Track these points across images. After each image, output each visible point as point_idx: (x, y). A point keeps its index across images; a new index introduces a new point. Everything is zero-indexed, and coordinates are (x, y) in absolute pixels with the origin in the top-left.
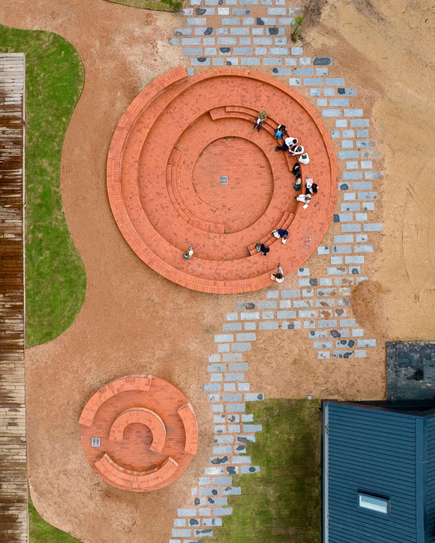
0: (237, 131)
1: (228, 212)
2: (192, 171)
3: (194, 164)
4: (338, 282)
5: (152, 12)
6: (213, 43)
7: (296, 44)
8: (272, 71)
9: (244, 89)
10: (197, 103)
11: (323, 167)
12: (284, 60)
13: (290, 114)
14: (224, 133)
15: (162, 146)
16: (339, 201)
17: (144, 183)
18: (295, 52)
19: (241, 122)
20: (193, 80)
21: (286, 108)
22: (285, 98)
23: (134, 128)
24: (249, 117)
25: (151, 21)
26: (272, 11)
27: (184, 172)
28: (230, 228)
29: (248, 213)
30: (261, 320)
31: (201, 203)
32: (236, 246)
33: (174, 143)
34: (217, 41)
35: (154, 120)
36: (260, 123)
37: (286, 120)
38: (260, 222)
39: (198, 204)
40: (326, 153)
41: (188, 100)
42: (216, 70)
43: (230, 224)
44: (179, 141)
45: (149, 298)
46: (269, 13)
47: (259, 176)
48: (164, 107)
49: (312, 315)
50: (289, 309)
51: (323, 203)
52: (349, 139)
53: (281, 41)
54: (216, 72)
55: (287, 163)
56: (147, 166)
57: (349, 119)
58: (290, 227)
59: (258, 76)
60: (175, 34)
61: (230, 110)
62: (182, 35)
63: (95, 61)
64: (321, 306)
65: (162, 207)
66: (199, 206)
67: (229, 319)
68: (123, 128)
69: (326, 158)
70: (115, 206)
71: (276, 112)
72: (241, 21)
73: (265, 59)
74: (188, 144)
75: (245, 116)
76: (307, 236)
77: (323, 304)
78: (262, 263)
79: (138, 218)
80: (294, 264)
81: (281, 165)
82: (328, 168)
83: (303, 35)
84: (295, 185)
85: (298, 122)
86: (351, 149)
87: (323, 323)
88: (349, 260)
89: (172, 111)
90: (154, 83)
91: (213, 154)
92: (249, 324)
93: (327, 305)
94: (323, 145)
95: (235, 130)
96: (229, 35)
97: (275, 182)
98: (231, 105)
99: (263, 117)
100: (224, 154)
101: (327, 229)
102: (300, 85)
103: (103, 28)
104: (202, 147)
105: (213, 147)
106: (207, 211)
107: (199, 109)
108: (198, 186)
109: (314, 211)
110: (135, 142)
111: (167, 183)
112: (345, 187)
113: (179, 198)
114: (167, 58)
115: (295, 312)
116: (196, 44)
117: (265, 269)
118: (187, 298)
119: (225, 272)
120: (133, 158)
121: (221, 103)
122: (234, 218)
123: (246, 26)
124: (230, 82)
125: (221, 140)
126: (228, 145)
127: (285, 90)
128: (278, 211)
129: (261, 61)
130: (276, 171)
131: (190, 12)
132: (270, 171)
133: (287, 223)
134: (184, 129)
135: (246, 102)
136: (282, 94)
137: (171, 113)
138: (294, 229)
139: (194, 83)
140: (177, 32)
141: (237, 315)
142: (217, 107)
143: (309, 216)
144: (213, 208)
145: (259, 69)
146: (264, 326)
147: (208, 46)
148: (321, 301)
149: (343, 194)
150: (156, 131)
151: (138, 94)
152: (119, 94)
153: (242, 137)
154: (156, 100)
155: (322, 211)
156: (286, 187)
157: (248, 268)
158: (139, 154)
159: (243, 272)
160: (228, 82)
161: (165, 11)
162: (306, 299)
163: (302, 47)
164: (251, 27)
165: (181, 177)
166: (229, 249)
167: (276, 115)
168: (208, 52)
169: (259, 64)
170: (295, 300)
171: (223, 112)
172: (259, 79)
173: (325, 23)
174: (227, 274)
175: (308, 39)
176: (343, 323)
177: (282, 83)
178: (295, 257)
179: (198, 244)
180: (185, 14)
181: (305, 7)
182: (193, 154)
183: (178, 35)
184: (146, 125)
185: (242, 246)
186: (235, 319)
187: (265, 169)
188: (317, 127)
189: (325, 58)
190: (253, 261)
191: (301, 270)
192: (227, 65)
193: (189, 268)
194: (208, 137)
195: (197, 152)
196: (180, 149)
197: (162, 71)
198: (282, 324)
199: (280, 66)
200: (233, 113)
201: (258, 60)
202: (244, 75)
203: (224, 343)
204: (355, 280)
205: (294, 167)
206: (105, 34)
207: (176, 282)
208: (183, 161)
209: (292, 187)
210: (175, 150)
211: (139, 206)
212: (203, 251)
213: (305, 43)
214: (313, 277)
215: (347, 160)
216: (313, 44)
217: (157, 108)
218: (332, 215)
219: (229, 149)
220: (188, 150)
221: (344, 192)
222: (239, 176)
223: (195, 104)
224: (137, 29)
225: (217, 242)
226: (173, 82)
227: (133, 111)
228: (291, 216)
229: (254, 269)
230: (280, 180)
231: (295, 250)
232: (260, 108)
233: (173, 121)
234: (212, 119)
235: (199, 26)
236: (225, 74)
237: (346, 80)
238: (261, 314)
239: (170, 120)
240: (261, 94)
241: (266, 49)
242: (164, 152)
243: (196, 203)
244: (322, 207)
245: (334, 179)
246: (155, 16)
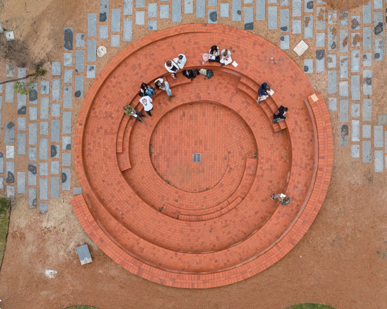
0: (143, 141)
1: (232, 154)
2: (186, 193)
3: (178, 190)
4: (321, 25)
5: (11, 231)
6: (46, 165)
7: (48, 70)
8: (79, 98)
9: (98, 131)
10: (112, 185)
11: (189, 41)
12: (66, 84)
13: (128, 79)
14: (146, 156)
15: (158, 224)
16: (228, 23)
17: (199, 246)
18: (57, 71)
19: (134, 136)
20: (87, 188)
21: (120, 83)
22: (109, 84)
23: (138, 255)
24: (129, 126)
25: (20, 233)
26: (9, 97)
27: (187, 201)
28: (250, 152)
29: (234, 132)
30: (360, 118)
31: (221, 184)
32: (272, 145)
33: (155, 211)
34: (44, 160)
35: (130, 233)
36: (137, 114)
37: (134, 84)
38: (247, 117)
39: (222, 186)
40: (174, 38)
41: (109, 194)
42: (76, 162)
43: (246, 152)
44: (152, 206)
45: (331, 244)
46: (12, 101)
47: (194, 118)
48: (116, 221)
49: (357, 56)
50: (350, 83)
51: (231, 42)
52: (159, 10)
53: (45, 87)
54: (78, 162)
55: (181, 85)
56: (180, 242)
57: (136, 9)
58: (257, 81)
59: (83, 114)
60: (35, 207)
61: (121, 148)
62: (36, 199)
63: (63, 295)
64: (347, 46)
65: (225, 227)
66: (224, 186)
67: (357, 155)
68: (140, 269)
69: (179, 37)
70: (227, 281)
71: (125, 94)
72: (21, 132)
73: (65, 106)
74: (157, 196)
75: (127, 132)
76: (267, 62)
77: (345, 43)
78: (296, 115)
79: (239, 253)
80: (299, 78)
81: (183, 93)
82: (190, 35)
83: (38, 61)
84: (206, 76)
85: (137, 70)
86: (170, 8)
87: (366, 44)
88: (297, 12)
89: (120, 213)
90: (89, 233)
91: (168, 169)
92: (364, 132)
93: (346, 39)
94: (164, 41)
95: (143, 144)
96: (37, 146)
97: (202, 99)
98: (115, 147)
99: (130, 110)
100: (168, 157)
101: (261, 39)
102: (95, 66)
103: (27, 286)
104: (159, 181)
105: (160, 168)
106: (230, 177)
107: (119, 183)
108: (202, 187)
109: (239, 53)
110: (154, 254)
111: (199, 221)
112: (214, 16)
113: (215, 208)
114: (61, 217)
115: (353, 77)
116: (46, 184)
117: (303, 112)
118: (333, 201)
119: (304, 158)
120: (171, 258)
121: (112, 158)
122: (239, 147)
123: (27, 127)
124: (89, 146)
125: (153, 160)
126: (158, 152)
127: (101, 84)
128: (234, 97)
129: (67, 110)
130: (190, 98)
131: (11, 189)
132: (189, 106)
133: (251, 85)
134: (140, 200)
135: (112, 129)
136: (105, 87)
137: (122, 214)
138: (260, 77)
139: (90, 188)
140: (33, 205)
141: (354, 146)
142: (117, 163)
143: (245, 59)
144: (228, 170)
145: (76, 113)
146: (367, 116)
147: (49, 171)
148: (341, 45)
149: (221, 18)
150: (142, 231)
151: (101, 250)
152: (101, 271)
153: (150, 135)
154: (108, 231)
155: (240, 44)
156: (208, 87)
157: (301, 131)
158: (168, 251)
159: (305, 137)
160: (89, 149)
161: (9, 217)
162: (339, 63)
163: (51, 62)
164: (29, 121)
165: (192, 204)
166: (275, 154)
167: (128, 94)
168: (55, 171)
169: (70, 113)
170: (339, 76)
171: (122, 156)
172: (86, 113)
173: (24, 34)
174: (307, 156)
175: (43, 56)
176: (367, 20)
177: (92, 86)
178: (292, 77)
179: (269, 188)
180: (13, 195)
181: (5, 58)
182: (168, 191)
183: (36, 203)
184: (136, 243)
185: (273, 138)
186: (358, 148)
187: (186, 111)
188: (143, 47)
189: (65, 37)
190: (294, 125)
191: (306, 69)
192: (70, 149)
193: (298, 199)
194: (149, 173)
195: (165, 186)
196: (162, 205)
197: (76, 223)
198: (366, 94)
199: (73, 89)
200: (125, 144)
201: (65, 114)
202: (83, 130)
203: (384, 161)
204: (320, 5)
205: (186, 76)
206: (34, 285)
207: (316, 213)
208: (175, 203)
209: (207, 81)
210: (162, 211)
211: (226, 252)
212: (276, 183)
213: (47, 59)
214: (314, 55)
215: (182, 13)
216: (48, 50)
217: (117, 229)
218: (245, 32)
219: (163, 151)
220: (163, 196)
221: (219, 17)
222: (193, 141)
223: (113, 187)
224: (29, 250)
225: (267, 166)
226: (88, 211)
227: (120, 257)
228: (244, 80)
229: (303, 125)
230: (201, 94)
231: (284, 76)
232: (120, 113)
233: (131, 212)
234: (129, 169)
235: (27, 180)
236: (81, 152)
237: (90, 12)
238: (354, 119)
239: (131, 215)
240: (104, 111)
241: (53, 104)
242: (166, 223)
243: (221, 189)
244: (236, 44)
245: (204, 29)
246: (15, 229)
